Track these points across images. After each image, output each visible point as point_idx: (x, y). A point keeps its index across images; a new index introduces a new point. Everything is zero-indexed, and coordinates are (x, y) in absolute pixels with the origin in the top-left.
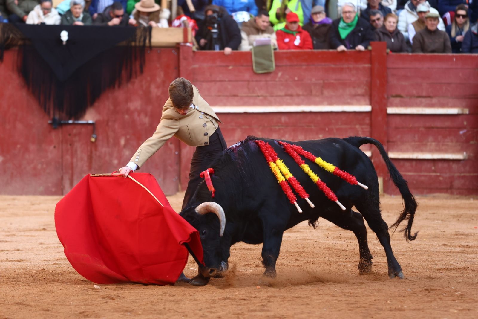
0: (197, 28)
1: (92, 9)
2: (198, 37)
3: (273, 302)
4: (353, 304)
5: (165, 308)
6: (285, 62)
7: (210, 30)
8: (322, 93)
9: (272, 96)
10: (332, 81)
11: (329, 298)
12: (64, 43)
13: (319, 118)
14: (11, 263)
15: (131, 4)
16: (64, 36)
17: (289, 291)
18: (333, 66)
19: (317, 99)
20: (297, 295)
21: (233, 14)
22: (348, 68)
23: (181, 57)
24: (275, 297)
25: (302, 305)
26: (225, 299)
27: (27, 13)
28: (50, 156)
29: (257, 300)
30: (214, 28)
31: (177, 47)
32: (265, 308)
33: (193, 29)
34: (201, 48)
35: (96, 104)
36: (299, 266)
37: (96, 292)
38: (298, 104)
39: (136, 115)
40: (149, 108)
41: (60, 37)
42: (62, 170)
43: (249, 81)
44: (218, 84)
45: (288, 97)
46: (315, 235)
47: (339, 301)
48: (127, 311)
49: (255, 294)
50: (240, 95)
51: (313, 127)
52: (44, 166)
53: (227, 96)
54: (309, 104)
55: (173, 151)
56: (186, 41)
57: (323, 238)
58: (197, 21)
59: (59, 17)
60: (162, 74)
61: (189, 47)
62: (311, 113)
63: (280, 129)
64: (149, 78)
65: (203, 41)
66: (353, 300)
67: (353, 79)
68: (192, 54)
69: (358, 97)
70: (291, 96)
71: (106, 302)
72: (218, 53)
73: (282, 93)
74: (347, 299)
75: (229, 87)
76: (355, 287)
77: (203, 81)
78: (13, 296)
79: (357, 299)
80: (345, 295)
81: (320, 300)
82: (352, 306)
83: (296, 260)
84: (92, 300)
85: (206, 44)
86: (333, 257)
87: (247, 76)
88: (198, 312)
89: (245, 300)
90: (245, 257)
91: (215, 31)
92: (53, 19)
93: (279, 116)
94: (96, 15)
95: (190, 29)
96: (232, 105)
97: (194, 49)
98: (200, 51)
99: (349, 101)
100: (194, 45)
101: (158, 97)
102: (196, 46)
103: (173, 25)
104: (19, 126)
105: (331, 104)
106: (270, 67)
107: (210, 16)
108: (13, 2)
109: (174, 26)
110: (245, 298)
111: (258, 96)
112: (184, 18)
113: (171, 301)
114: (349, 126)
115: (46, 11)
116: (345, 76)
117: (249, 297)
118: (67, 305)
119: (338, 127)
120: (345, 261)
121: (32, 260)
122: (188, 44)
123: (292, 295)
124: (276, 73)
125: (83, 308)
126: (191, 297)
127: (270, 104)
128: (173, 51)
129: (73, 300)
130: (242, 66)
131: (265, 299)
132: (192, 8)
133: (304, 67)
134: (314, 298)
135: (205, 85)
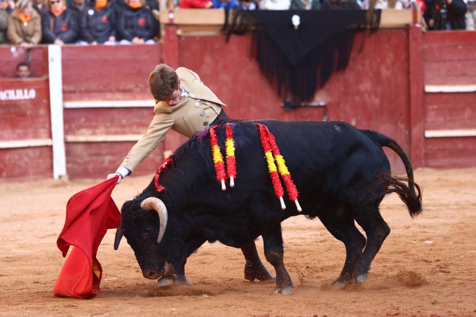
7: (439, 11)
12: (296, 28)
16: (296, 20)
23: (411, 38)
30: (443, 8)
31: (407, 28)
34: (430, 28)
35: (327, 86)
39: (366, 97)
40: (379, 89)
41: (291, 21)
44: (448, 63)
50: (469, 74)
53: (457, 76)
55: (404, 131)
56: (415, 21)
60: (392, 55)
61: (418, 28)
64: (379, 60)
65: (432, 22)
68: (421, 35)
72: (447, 33)
75: (459, 66)
77: (433, 61)
85: (435, 24)
91: (443, 11)
95: (419, 10)
96: (462, 83)
97: (424, 29)
101: (388, 78)
102: (426, 26)
104: (253, 109)
122: (418, 25)
128: (403, 33)
130: (472, 45)
135: (435, 65)
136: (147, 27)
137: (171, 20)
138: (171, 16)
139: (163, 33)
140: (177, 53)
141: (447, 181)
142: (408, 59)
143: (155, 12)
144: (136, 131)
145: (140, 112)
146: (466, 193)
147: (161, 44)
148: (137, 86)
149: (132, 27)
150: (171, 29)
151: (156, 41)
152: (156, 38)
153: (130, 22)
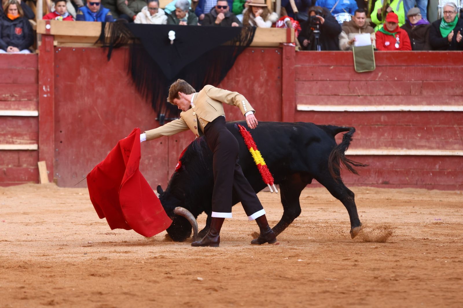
0: (300, 29)
1: (199, 9)
2: (300, 38)
3: (371, 296)
4: (449, 299)
5: (266, 300)
6: (386, 63)
7: (312, 31)
8: (421, 93)
9: (371, 96)
10: (432, 82)
11: (426, 293)
12: (172, 42)
13: (418, 117)
14: (118, 255)
15: (237, 5)
16: (172, 35)
17: (387, 286)
18: (432, 67)
19: (416, 99)
20: (395, 289)
21: (335, 15)
22: (447, 68)
23: (284, 56)
24: (373, 291)
25: (400, 299)
26: (325, 292)
27: (137, 12)
28: (156, 151)
29: (356, 294)
30: (316, 28)
31: (280, 47)
32: (364, 302)
33: (296, 29)
34: (303, 48)
36: (396, 261)
37: (199, 283)
38: (398, 104)
41: (168, 36)
42: (168, 165)
43: (350, 81)
44: (320, 83)
45: (387, 97)
46: (412, 231)
47: (436, 296)
48: (229, 302)
49: (354, 288)
50: (340, 94)
51: (411, 126)
52: (151, 161)
53: (329, 95)
54: (408, 104)
56: (289, 41)
57: (421, 235)
58: (300, 21)
59: (166, 17)
60: (265, 73)
61: (292, 46)
62: (409, 112)
63: (379, 128)
64: (252, 77)
65: (306, 42)
66: (450, 295)
67: (451, 80)
68: (294, 54)
69: (456, 98)
70: (391, 95)
71: (210, 294)
72: (320, 53)
73: (382, 93)
74: (444, 294)
75: (330, 86)
76: (452, 282)
77: (305, 81)
78: (121, 286)
79: (454, 294)
80: (442, 291)
81: (418, 294)
82: (449, 301)
83: (394, 255)
84: (196, 291)
85: (309, 44)
86: (431, 253)
87: (348, 76)
88: (298, 304)
89: (343, 293)
90: (345, 252)
91: (316, 31)
92: (160, 19)
93: (378, 115)
94: (203, 16)
95: (293, 30)
96: (333, 104)
97: (297, 49)
98: (302, 51)
99: (447, 101)
100: (296, 45)
101: (261, 96)
102: (299, 46)
103: (277, 25)
104: (128, 122)
105: (429, 104)
106: (371, 66)
107: (313, 17)
108: (124, 3)
109: (278, 27)
110: (345, 292)
111: (359, 96)
112: (287, 19)
113: (272, 293)
114: (448, 126)
115: (153, 11)
116: (444, 77)
117: (347, 290)
118: (172, 296)
119: (436, 126)
120: (442, 257)
121: (139, 252)
122: (291, 44)
123: (391, 289)
124: (376, 72)
125: (187, 299)
126: (292, 290)
127: (370, 103)
128: (277, 51)
129: (178, 291)
130: (343, 66)
131: (363, 293)
132: (295, 9)
133: (404, 68)
134: (412, 292)
135: (307, 85)
136: (24, 36)
137: (48, 30)
138: (48, 27)
139: (39, 43)
140: (53, 64)
141: (316, 199)
142: (281, 77)
143: (31, 21)
144: (11, 140)
145: (14, 122)
146: (335, 212)
147: (37, 54)
148: (13, 96)
149: (8, 36)
150: (47, 39)
151: (31, 51)
152: (31, 48)
153: (6, 32)
